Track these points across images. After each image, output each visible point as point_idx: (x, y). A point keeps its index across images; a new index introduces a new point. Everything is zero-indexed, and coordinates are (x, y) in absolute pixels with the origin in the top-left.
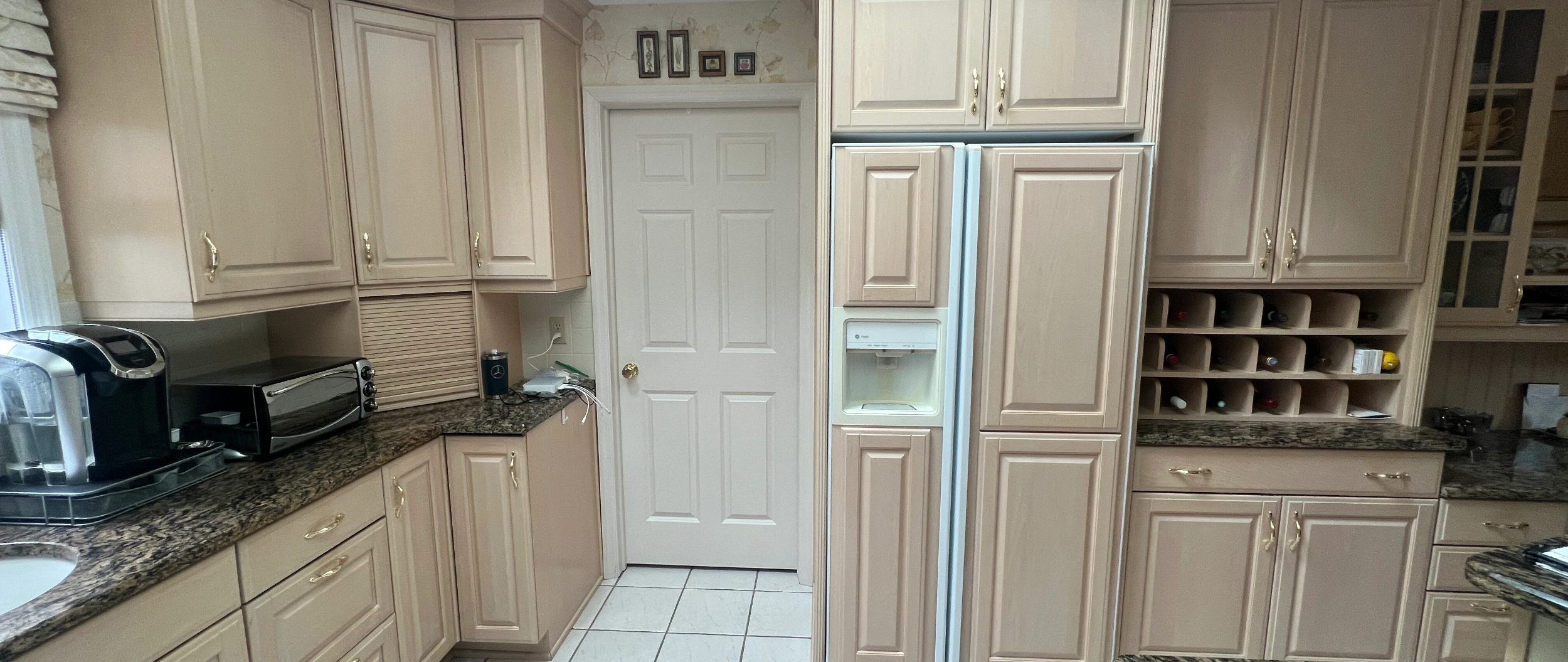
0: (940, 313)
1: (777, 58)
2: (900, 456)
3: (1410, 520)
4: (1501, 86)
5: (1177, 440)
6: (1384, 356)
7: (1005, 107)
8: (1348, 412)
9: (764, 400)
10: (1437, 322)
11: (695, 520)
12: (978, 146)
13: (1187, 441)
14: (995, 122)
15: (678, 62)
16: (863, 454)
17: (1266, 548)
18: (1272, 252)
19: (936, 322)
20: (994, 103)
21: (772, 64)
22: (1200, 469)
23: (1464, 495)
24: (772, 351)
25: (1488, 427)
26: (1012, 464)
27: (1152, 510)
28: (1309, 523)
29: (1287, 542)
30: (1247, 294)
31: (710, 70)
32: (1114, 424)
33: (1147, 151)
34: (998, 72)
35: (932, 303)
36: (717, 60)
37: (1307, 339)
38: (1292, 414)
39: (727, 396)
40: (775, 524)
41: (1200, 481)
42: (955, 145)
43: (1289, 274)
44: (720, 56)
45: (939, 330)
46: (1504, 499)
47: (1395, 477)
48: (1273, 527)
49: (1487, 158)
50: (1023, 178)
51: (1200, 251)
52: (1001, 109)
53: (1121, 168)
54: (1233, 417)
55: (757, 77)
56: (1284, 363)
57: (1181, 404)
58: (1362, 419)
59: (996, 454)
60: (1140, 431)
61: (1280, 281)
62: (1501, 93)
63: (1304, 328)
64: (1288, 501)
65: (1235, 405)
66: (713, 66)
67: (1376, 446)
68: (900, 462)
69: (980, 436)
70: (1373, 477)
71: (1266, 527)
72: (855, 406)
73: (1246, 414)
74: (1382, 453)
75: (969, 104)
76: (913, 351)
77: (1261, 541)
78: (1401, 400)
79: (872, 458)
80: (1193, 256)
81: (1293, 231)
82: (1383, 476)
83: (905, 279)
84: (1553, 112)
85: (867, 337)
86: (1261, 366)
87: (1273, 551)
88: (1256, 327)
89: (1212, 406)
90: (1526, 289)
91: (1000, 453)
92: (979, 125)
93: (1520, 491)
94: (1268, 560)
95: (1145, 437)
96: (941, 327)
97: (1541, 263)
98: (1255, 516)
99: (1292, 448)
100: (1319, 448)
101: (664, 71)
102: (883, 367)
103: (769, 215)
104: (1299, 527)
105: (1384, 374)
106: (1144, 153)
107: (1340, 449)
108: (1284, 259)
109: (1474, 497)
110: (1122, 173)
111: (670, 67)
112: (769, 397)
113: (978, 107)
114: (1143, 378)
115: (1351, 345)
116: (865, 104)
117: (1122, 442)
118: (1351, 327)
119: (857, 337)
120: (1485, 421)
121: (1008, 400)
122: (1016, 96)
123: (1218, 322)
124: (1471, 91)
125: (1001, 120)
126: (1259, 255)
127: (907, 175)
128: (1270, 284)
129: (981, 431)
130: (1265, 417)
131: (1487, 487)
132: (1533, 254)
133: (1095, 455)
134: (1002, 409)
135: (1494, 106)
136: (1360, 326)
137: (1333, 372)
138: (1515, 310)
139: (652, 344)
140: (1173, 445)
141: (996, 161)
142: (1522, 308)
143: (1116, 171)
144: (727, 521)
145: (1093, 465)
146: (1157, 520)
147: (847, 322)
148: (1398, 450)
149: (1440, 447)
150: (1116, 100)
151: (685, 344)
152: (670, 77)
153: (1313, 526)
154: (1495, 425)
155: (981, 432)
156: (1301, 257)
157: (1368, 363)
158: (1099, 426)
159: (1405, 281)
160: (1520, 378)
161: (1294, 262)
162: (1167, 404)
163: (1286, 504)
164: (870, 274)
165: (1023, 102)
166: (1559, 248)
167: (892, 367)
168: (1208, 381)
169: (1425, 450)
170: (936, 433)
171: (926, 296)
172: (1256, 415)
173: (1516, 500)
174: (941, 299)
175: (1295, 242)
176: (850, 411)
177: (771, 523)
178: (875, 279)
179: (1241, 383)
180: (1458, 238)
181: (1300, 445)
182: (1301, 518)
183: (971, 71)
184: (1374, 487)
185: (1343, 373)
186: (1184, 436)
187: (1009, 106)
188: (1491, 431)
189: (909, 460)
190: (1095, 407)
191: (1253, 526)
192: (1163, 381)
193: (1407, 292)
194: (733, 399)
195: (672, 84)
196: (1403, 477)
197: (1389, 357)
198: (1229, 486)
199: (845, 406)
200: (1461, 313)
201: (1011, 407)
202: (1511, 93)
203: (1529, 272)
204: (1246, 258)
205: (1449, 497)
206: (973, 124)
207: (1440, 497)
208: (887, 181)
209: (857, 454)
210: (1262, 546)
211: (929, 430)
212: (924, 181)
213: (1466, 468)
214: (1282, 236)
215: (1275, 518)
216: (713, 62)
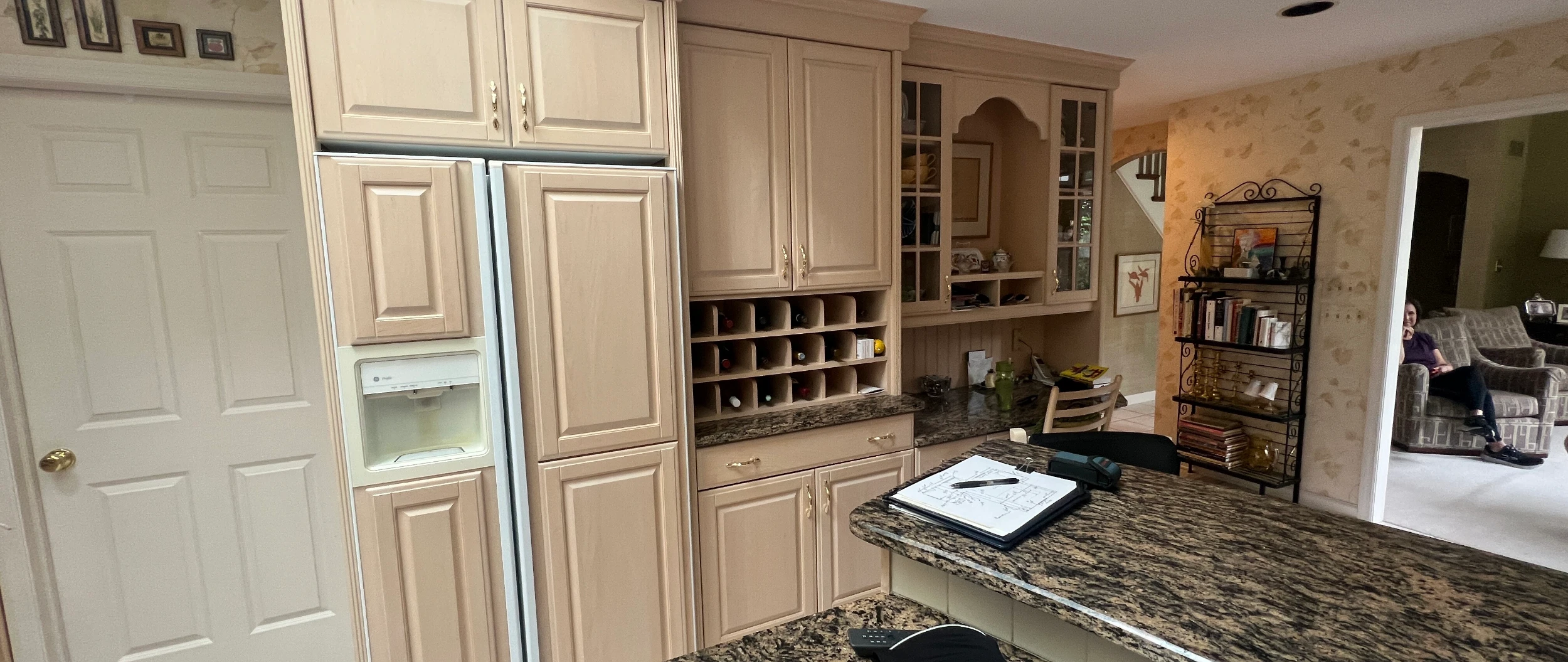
0: (477, 343)
1: (266, 44)
2: (447, 507)
3: (899, 469)
4: (924, 138)
5: (729, 437)
6: (875, 343)
7: (530, 124)
8: (858, 391)
9: (299, 465)
10: (902, 314)
11: (207, 641)
12: (500, 163)
13: (737, 437)
14: (521, 140)
15: (98, 29)
16: (399, 516)
17: (808, 516)
18: (789, 264)
19: (475, 353)
20: (518, 120)
21: (260, 49)
22: (751, 459)
23: (928, 443)
24: (305, 404)
25: (949, 387)
26: (575, 491)
27: (717, 504)
28: (836, 487)
29: (823, 507)
30: (781, 301)
31: (158, 47)
32: (670, 432)
33: (670, 175)
34: (518, 89)
35: (466, 332)
36: (168, 35)
37: (825, 335)
38: (822, 399)
39: (241, 470)
40: (334, 614)
41: (752, 471)
42: (474, 160)
43: (804, 283)
44: (175, 30)
45: (479, 361)
46: (950, 440)
47: (885, 438)
48: (810, 497)
49: (922, 190)
50: (553, 198)
51: (735, 267)
52: (526, 126)
53: (648, 191)
54: (779, 408)
55: (236, 64)
56: (810, 357)
57: (736, 402)
58: (866, 395)
59: (558, 483)
60: (698, 434)
61: (799, 289)
62: (926, 143)
63: (821, 327)
64: (820, 472)
65: (778, 397)
66: (160, 42)
67: (871, 416)
68: (448, 515)
69: (539, 468)
70: (872, 441)
71: (806, 496)
72: (386, 459)
73: (789, 404)
74: (876, 421)
75: (489, 119)
76: (451, 387)
77: (804, 510)
78: (889, 376)
79: (411, 517)
80: (730, 271)
81: (803, 247)
82: (878, 438)
83: (431, 308)
84: (954, 158)
85: (389, 378)
86: (795, 361)
87: (814, 517)
88: (787, 330)
89: (762, 401)
90: (953, 285)
91: (563, 482)
92: (504, 141)
93: (958, 432)
94: (810, 523)
95: (702, 439)
96: (480, 359)
97: (963, 266)
98: (797, 491)
99: (816, 428)
100: (835, 425)
101: (73, 38)
102: (421, 409)
103: (282, 236)
104: (828, 492)
105: (876, 358)
106: (667, 177)
107: (848, 423)
108: (799, 270)
109: (933, 443)
110: (649, 194)
111: (83, 34)
112: (307, 461)
113: (500, 121)
114: (695, 386)
115: (854, 337)
116: (358, 108)
117: (679, 447)
118: (853, 324)
119: (376, 379)
120: (946, 383)
121: (565, 426)
122: (542, 115)
123: (759, 328)
124: (903, 139)
125: (528, 137)
126: (781, 268)
127: (418, 192)
128: (792, 291)
129: (540, 462)
130: (803, 404)
131: (939, 434)
132: (956, 259)
133: (657, 465)
134: (559, 434)
135: (921, 153)
136: (858, 321)
137: (844, 360)
138: (949, 301)
139: (96, 417)
140: (726, 442)
141: (522, 180)
142: (952, 299)
143: (643, 193)
144: (259, 629)
145: (655, 475)
146: (722, 512)
147: (359, 365)
148: (885, 416)
149: (909, 410)
150: (641, 126)
151: (160, 411)
152: (83, 47)
153: (839, 489)
154: (953, 385)
155: (539, 464)
156: (810, 269)
157: (866, 350)
158: (657, 436)
159: (881, 284)
160: (964, 350)
161: (806, 272)
162: (726, 403)
163: (818, 473)
164: (383, 306)
165: (548, 121)
166: (973, 255)
167: (433, 408)
168: (757, 379)
169: (901, 414)
170: (487, 475)
171: (457, 325)
172: (796, 403)
173: (956, 440)
174: (477, 327)
175: (804, 256)
176: (375, 468)
177: (329, 614)
178: (391, 311)
179: (781, 378)
180: (909, 249)
181: (821, 425)
182: (829, 485)
183: (488, 86)
184: (874, 449)
185: (851, 360)
186: (734, 433)
187: (535, 124)
188: (951, 390)
189: (459, 508)
190: (651, 418)
191: (797, 499)
192: (721, 383)
193: (884, 292)
194: (249, 472)
195: (86, 58)
196: (890, 436)
197: (878, 343)
198: (775, 470)
199: (368, 462)
200: (920, 305)
201: (568, 432)
202: (931, 143)
203: (954, 273)
204: (771, 270)
205: (919, 447)
206: (497, 139)
207: (915, 447)
208: (392, 197)
209: (390, 516)
210: (805, 515)
211: (480, 472)
212: (440, 200)
213: (931, 421)
214: (796, 250)
215: (811, 490)
216: (160, 37)
